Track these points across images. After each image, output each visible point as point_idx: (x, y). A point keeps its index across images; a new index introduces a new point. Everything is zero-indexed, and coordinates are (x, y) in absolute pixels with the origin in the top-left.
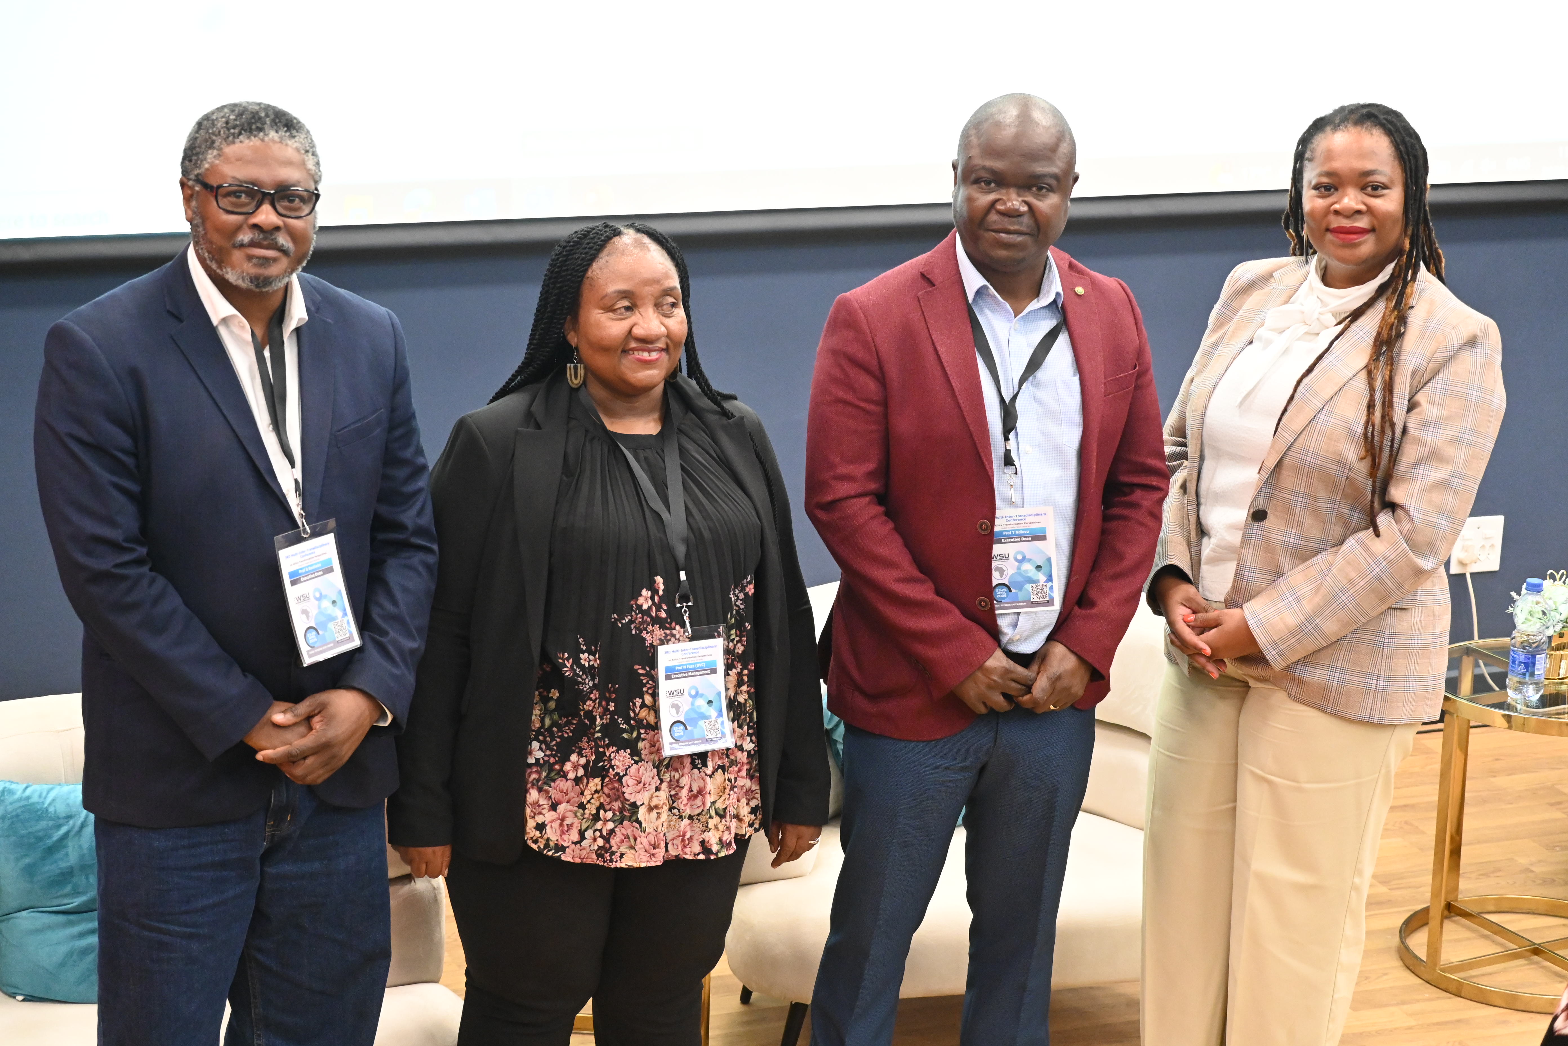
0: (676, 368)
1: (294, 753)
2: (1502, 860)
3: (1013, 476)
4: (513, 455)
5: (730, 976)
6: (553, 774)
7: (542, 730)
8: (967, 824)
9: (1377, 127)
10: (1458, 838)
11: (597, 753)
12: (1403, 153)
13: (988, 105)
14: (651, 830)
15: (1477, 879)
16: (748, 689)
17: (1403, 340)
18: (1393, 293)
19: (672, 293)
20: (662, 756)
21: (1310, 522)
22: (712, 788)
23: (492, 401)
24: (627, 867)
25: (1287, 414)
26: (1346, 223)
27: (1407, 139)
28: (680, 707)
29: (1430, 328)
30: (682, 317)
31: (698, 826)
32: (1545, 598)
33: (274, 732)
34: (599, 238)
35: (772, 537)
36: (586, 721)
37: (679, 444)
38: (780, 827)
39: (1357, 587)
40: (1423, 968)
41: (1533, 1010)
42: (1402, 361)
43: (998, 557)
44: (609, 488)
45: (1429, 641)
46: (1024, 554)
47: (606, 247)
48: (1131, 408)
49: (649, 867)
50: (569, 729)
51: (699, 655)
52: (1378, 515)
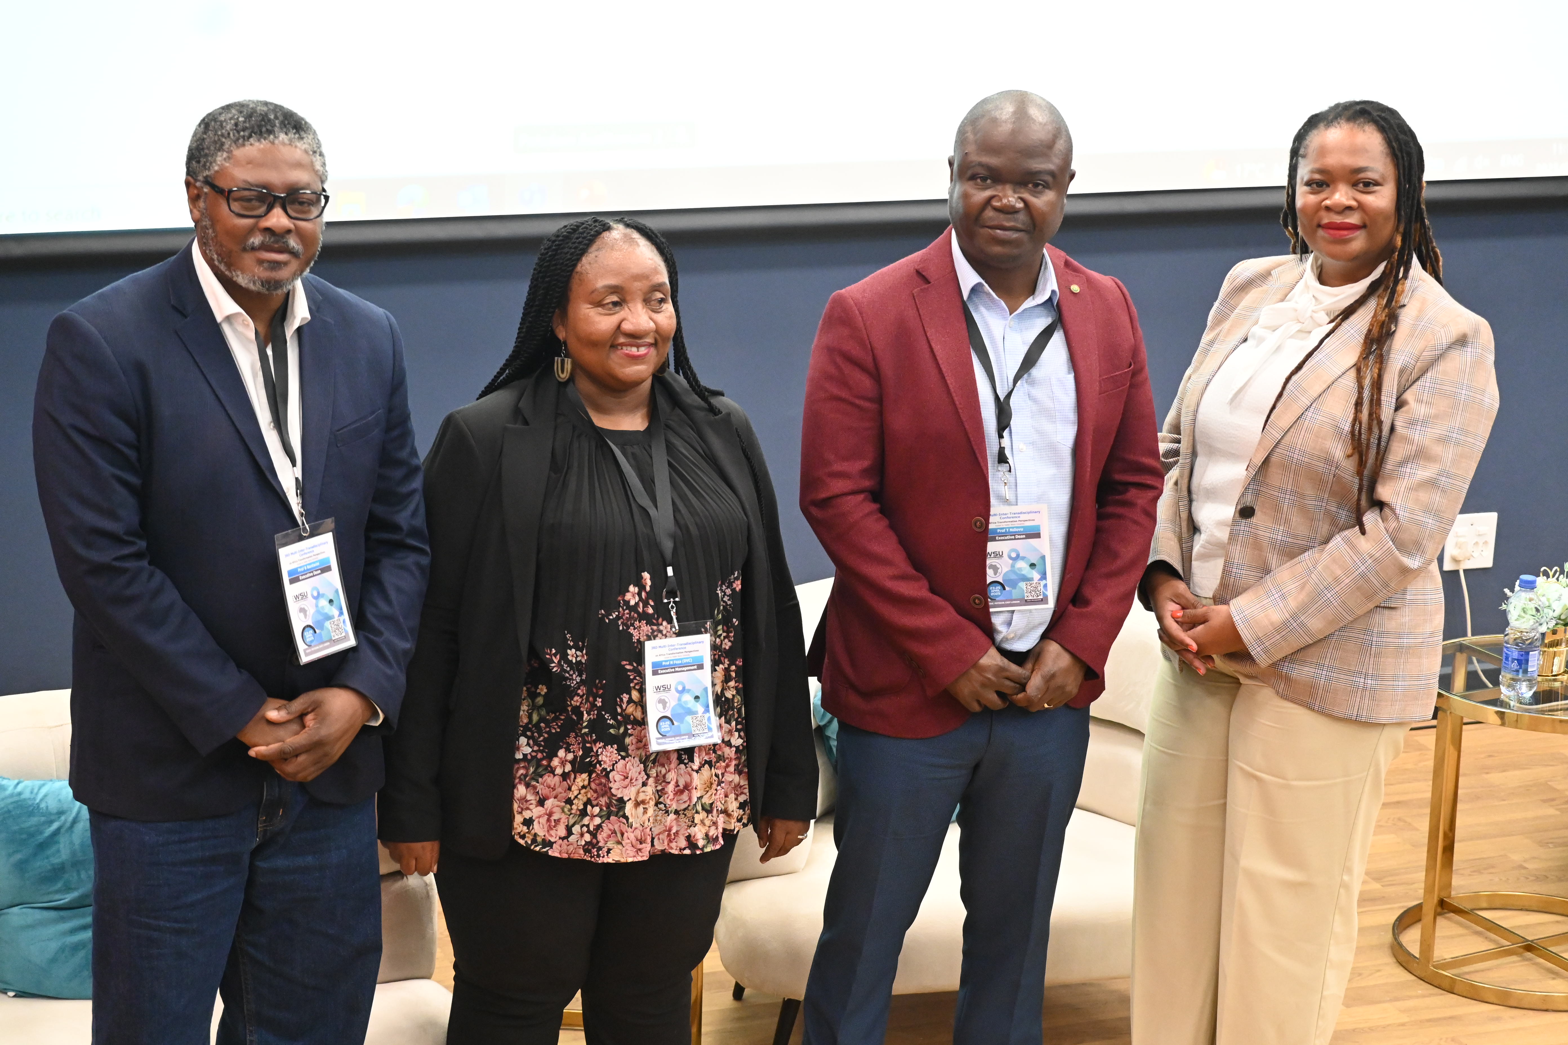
0: (664, 363)
1: (287, 750)
2: (1494, 857)
3: (1007, 474)
4: (501, 451)
5: (721, 972)
6: (540, 770)
7: (530, 726)
8: (961, 822)
9: (1371, 124)
10: (1450, 835)
11: (584, 749)
12: (1396, 150)
13: (984, 101)
14: (638, 825)
15: (1470, 875)
16: (737, 684)
18: (1385, 290)
19: (661, 289)
21: (1298, 519)
22: (698, 783)
23: (481, 396)
24: (614, 862)
25: (1276, 411)
26: (1338, 219)
27: (1401, 136)
28: (666, 703)
29: (1420, 327)
30: (671, 312)
31: (684, 821)
32: (1538, 594)
33: (267, 728)
34: (589, 233)
35: (758, 533)
36: (574, 717)
37: (667, 441)
38: (770, 824)
39: (1343, 585)
40: (1415, 965)
41: (1526, 1007)
42: (1391, 360)
43: (993, 555)
44: (597, 484)
45: (1420, 641)
46: (1018, 552)
47: (595, 242)
48: (1126, 404)
49: (636, 862)
50: (557, 724)
51: (686, 650)
52: (1365, 512)
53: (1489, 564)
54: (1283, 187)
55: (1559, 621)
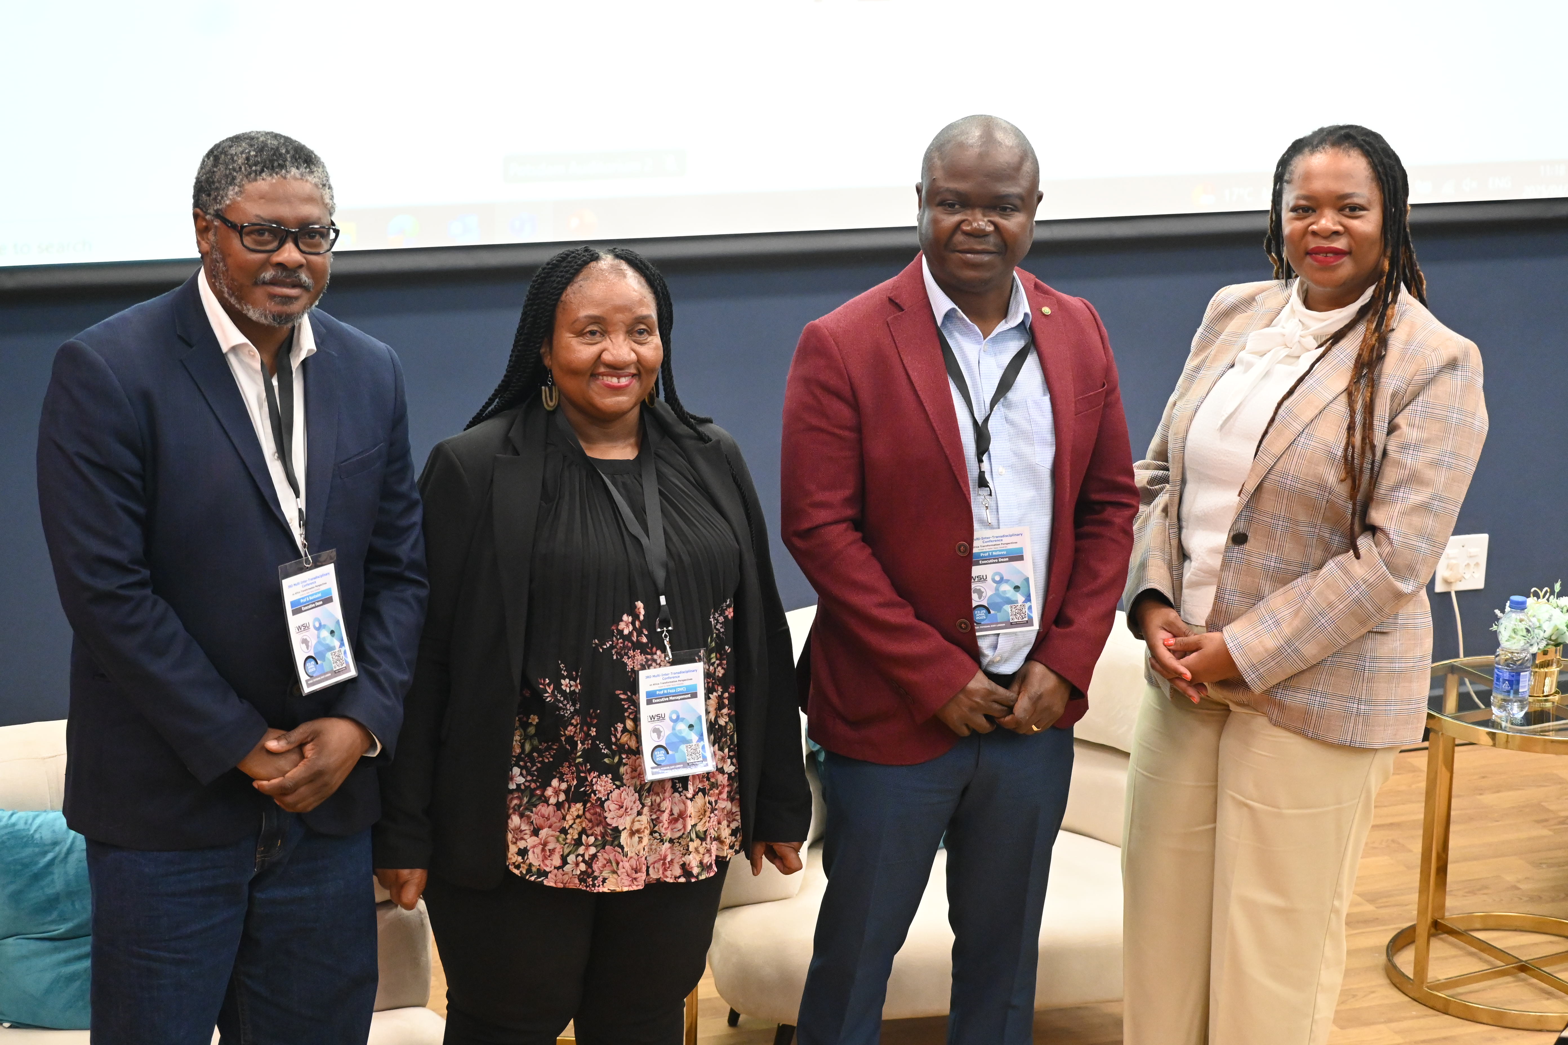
2: (1488, 878)
3: (988, 497)
4: (492, 480)
5: (716, 998)
6: (534, 800)
7: (523, 756)
8: (947, 846)
9: (1355, 148)
10: (1444, 857)
11: (579, 778)
12: (1381, 174)
13: (950, 127)
14: (633, 854)
15: (1463, 896)
16: (729, 712)
17: (1383, 363)
18: (1374, 315)
19: (648, 320)
20: (644, 780)
21: (1291, 546)
22: (693, 811)
23: (469, 426)
24: (609, 891)
25: (1268, 436)
26: (1325, 244)
27: (1386, 160)
28: (661, 732)
29: (1410, 351)
30: (657, 344)
31: (678, 849)
32: (1529, 615)
33: (270, 760)
34: (577, 263)
35: (750, 558)
36: (567, 746)
37: (658, 470)
39: (1337, 610)
40: (1410, 986)
41: (1520, 1027)
42: (1382, 384)
43: (977, 579)
44: (589, 515)
45: (1411, 664)
46: (1002, 575)
47: (582, 272)
48: (1100, 426)
49: (631, 891)
50: (550, 754)
51: (680, 679)
52: (1358, 537)
53: (1480, 585)
54: (1267, 211)
55: (1550, 642)
